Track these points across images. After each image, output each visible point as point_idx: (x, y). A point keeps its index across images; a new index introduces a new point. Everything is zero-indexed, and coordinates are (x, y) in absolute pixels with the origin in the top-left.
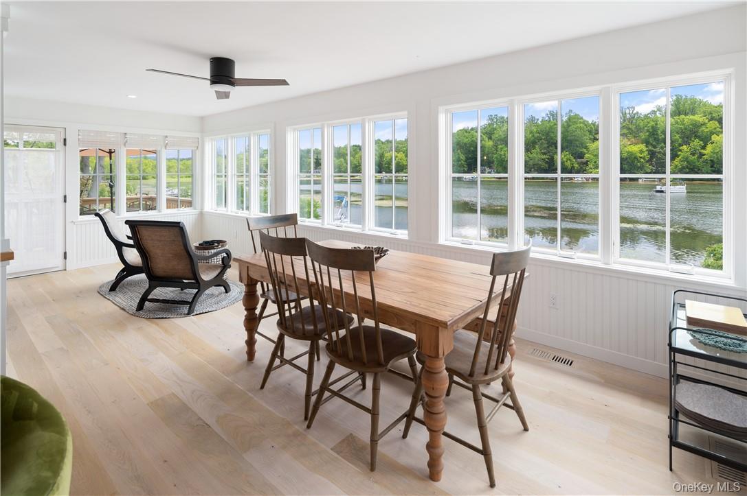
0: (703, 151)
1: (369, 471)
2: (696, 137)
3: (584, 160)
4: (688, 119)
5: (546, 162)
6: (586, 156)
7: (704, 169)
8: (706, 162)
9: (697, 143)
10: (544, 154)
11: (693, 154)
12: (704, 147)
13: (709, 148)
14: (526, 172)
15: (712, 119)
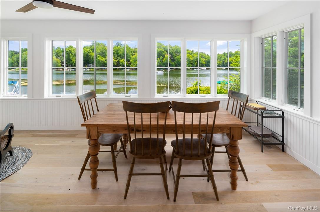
0: (163, 60)
1: (217, 202)
2: (161, 55)
3: (130, 62)
4: (159, 49)
5: (117, 63)
6: (131, 60)
7: (163, 66)
8: (163, 63)
9: (161, 57)
10: (116, 59)
11: (160, 61)
12: (163, 59)
13: (164, 59)
14: (113, 67)
15: (165, 50)
